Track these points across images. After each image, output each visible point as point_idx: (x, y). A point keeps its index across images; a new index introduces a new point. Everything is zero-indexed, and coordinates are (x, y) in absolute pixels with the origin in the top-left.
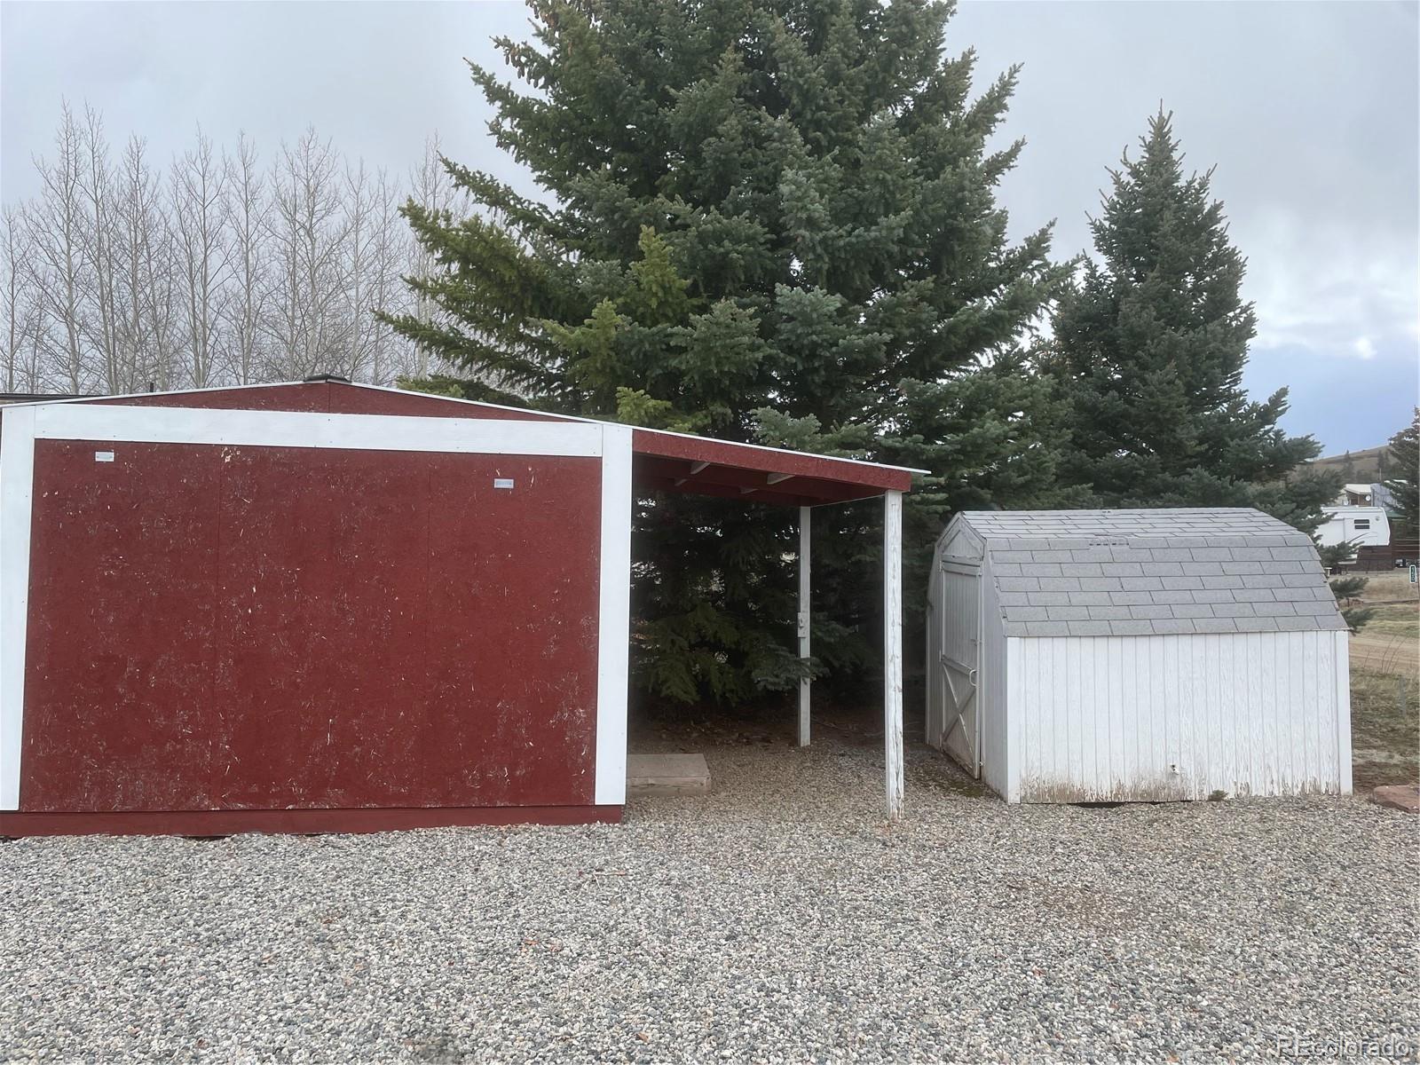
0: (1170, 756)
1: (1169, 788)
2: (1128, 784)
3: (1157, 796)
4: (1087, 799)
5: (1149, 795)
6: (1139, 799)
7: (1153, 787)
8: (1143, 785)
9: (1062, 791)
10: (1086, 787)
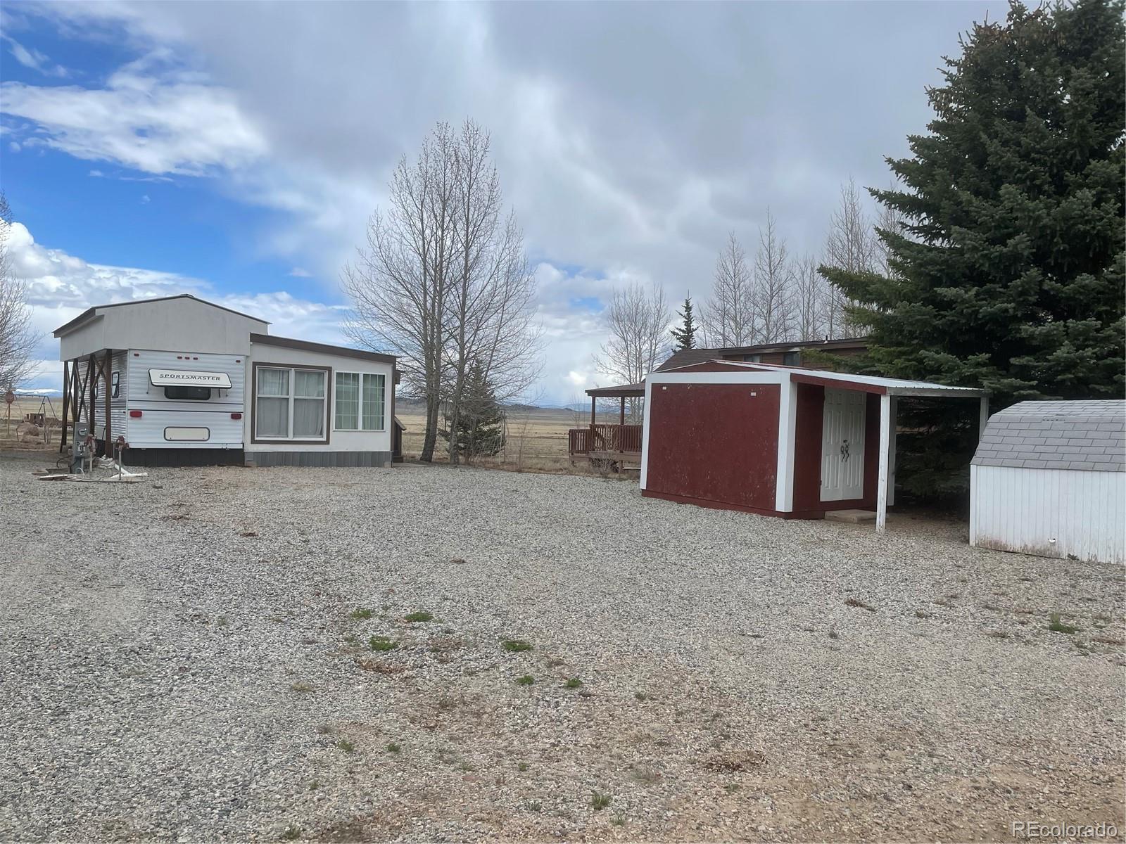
0: (1053, 534)
1: (1052, 551)
2: (1030, 546)
3: (1044, 554)
4: (1008, 550)
5: (1041, 552)
6: (1035, 554)
7: (1042, 549)
8: (1038, 547)
9: (996, 543)
10: (1008, 544)
